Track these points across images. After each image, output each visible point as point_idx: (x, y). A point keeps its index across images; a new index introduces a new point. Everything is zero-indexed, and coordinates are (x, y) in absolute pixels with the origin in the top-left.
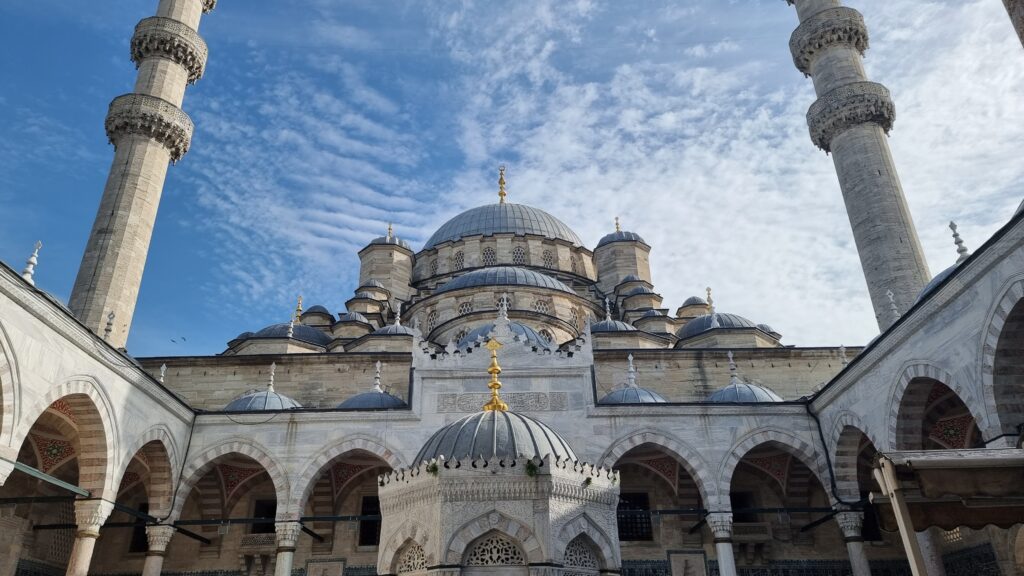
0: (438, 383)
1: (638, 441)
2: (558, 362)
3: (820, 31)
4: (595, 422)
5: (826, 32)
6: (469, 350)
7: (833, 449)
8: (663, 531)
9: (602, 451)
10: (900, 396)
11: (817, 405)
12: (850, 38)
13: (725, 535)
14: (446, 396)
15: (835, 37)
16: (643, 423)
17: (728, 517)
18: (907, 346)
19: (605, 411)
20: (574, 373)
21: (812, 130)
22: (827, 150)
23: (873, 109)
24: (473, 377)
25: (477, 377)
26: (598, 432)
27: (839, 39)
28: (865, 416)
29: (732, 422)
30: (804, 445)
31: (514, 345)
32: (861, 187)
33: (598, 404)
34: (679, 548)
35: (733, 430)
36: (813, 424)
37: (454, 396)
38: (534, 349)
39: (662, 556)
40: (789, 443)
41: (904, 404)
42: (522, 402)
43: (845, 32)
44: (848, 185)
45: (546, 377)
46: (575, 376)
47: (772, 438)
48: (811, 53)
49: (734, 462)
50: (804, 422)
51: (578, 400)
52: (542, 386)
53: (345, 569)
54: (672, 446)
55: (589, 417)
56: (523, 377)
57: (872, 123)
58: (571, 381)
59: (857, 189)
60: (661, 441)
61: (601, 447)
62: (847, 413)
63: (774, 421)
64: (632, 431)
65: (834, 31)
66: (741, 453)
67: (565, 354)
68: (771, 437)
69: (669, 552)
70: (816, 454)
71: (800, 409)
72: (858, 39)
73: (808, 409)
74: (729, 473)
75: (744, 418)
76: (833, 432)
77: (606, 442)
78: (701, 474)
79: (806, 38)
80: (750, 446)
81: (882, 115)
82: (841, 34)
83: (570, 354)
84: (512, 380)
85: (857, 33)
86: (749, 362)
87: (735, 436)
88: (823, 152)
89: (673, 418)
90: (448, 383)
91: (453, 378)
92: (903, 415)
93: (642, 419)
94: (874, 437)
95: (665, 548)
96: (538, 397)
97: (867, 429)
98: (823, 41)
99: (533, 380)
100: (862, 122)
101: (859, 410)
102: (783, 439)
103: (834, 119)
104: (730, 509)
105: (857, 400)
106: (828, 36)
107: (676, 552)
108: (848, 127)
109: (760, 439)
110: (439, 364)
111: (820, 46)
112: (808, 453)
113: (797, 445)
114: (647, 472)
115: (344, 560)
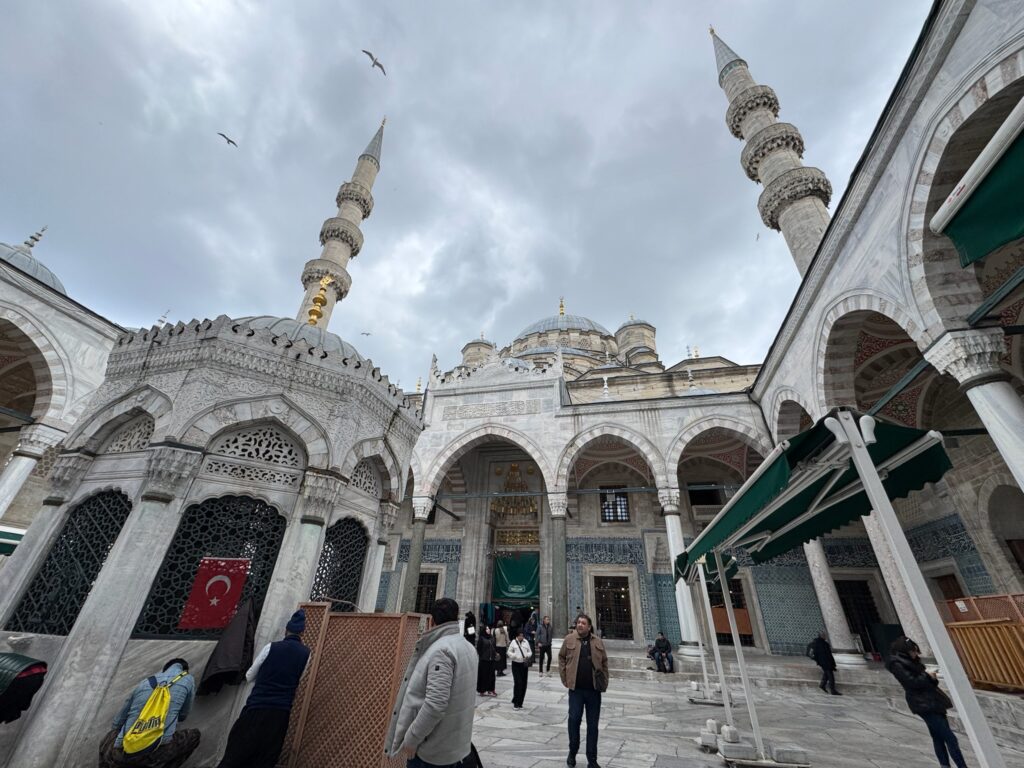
0: (445, 399)
1: (597, 433)
2: (534, 377)
3: (762, 144)
4: (561, 420)
5: (767, 143)
6: (469, 375)
7: (775, 428)
8: (638, 514)
9: (566, 443)
10: (823, 348)
11: (757, 392)
12: (788, 144)
13: (674, 509)
14: (449, 408)
15: (775, 145)
16: (602, 418)
17: (676, 493)
18: (824, 291)
19: (570, 411)
20: (546, 384)
21: (763, 214)
22: (779, 229)
23: (811, 186)
24: (469, 393)
25: (472, 393)
26: (564, 428)
27: (779, 145)
28: (796, 384)
29: (679, 413)
30: (749, 429)
31: (501, 367)
32: (806, 244)
33: (564, 406)
34: (652, 528)
35: (681, 420)
36: (756, 410)
37: (455, 408)
38: (517, 369)
39: (637, 534)
40: (733, 428)
41: (830, 356)
42: (505, 409)
43: (783, 139)
44: (795, 247)
45: (524, 389)
46: (547, 387)
47: (717, 425)
48: (757, 162)
49: (681, 447)
50: (746, 409)
51: (549, 403)
52: (522, 396)
53: (401, 540)
54: (626, 436)
55: (557, 416)
56: (506, 390)
57: (811, 197)
58: (543, 391)
59: (802, 247)
60: (616, 433)
61: (565, 440)
62: (783, 389)
63: (718, 410)
64: (594, 427)
65: (773, 141)
66: (688, 438)
67: (540, 371)
68: (716, 423)
69: (643, 532)
70: (759, 437)
71: (744, 398)
72: (795, 144)
73: (749, 397)
74: (677, 456)
75: (691, 410)
76: (773, 413)
77: (570, 435)
78: (651, 458)
79: (752, 152)
80: (696, 432)
81: (819, 189)
82: (779, 141)
83: (544, 371)
84: (498, 394)
85: (793, 139)
86: (712, 380)
87: (682, 425)
88: (775, 231)
89: (627, 414)
90: (452, 399)
91: (455, 395)
92: (831, 369)
93: (601, 416)
94: (805, 402)
95: (640, 528)
96: (518, 404)
97: (799, 397)
98: (766, 150)
99: (514, 392)
100: (802, 197)
101: (790, 381)
102: (727, 425)
103: (779, 200)
104: (677, 486)
105: (787, 373)
106: (769, 146)
107: (649, 531)
108: (791, 203)
109: (706, 426)
110: (446, 386)
111: (764, 155)
112: (752, 435)
113: (741, 429)
114: (625, 468)
115: (401, 534)
